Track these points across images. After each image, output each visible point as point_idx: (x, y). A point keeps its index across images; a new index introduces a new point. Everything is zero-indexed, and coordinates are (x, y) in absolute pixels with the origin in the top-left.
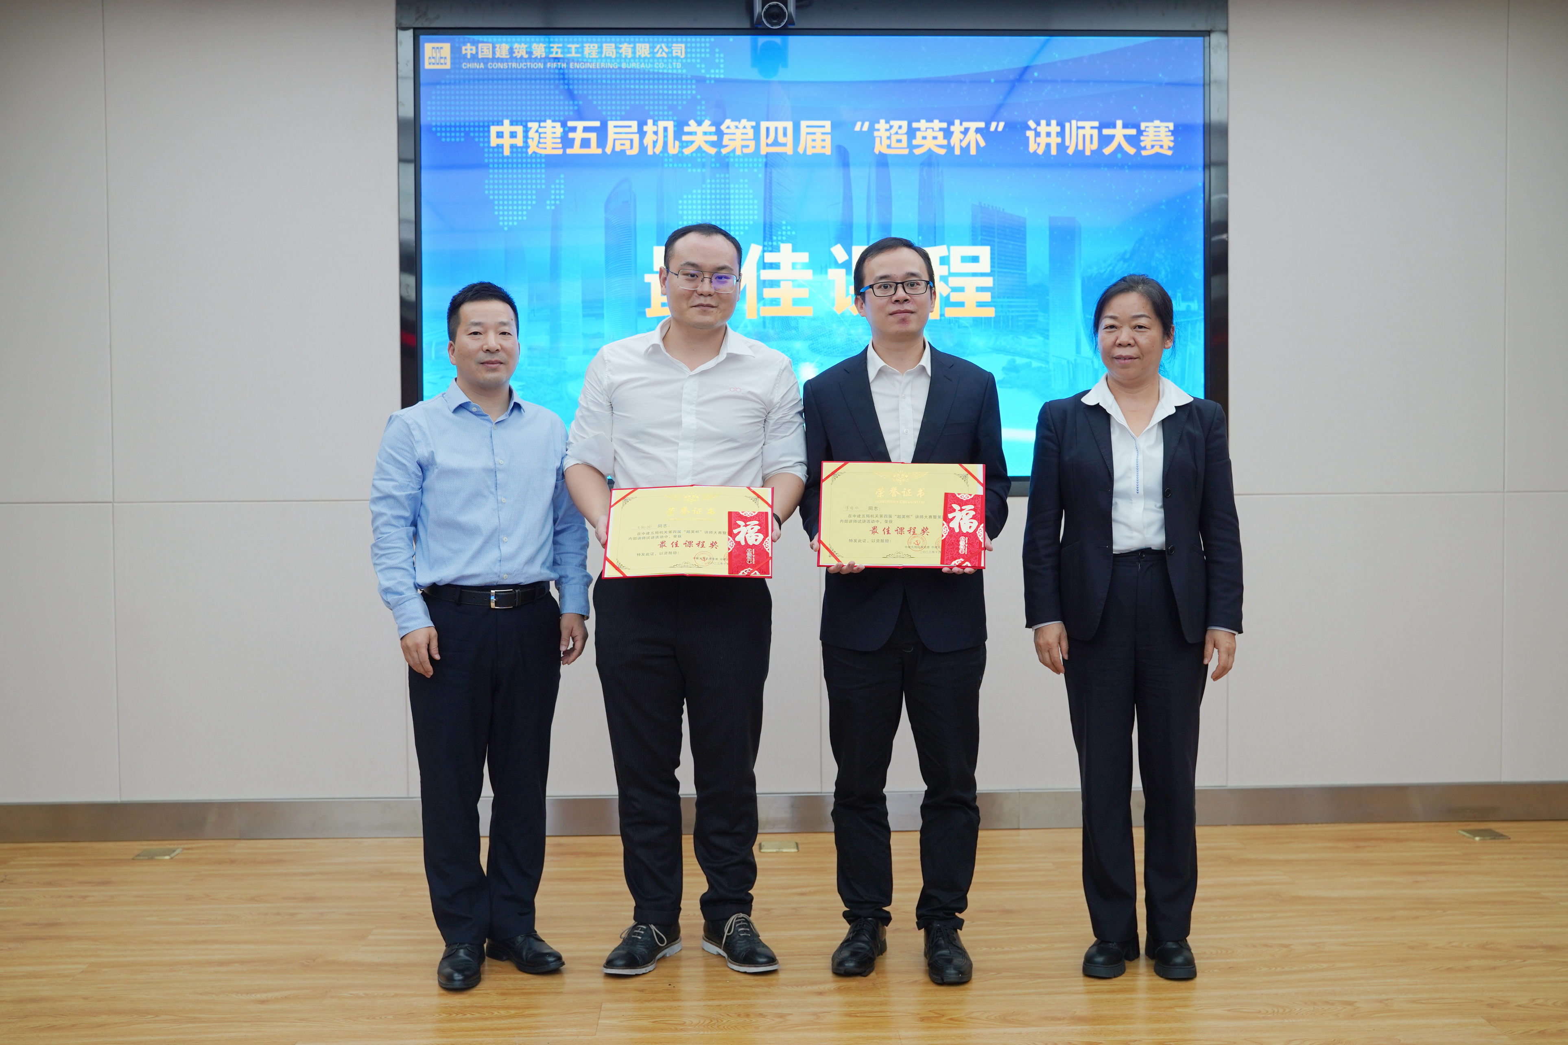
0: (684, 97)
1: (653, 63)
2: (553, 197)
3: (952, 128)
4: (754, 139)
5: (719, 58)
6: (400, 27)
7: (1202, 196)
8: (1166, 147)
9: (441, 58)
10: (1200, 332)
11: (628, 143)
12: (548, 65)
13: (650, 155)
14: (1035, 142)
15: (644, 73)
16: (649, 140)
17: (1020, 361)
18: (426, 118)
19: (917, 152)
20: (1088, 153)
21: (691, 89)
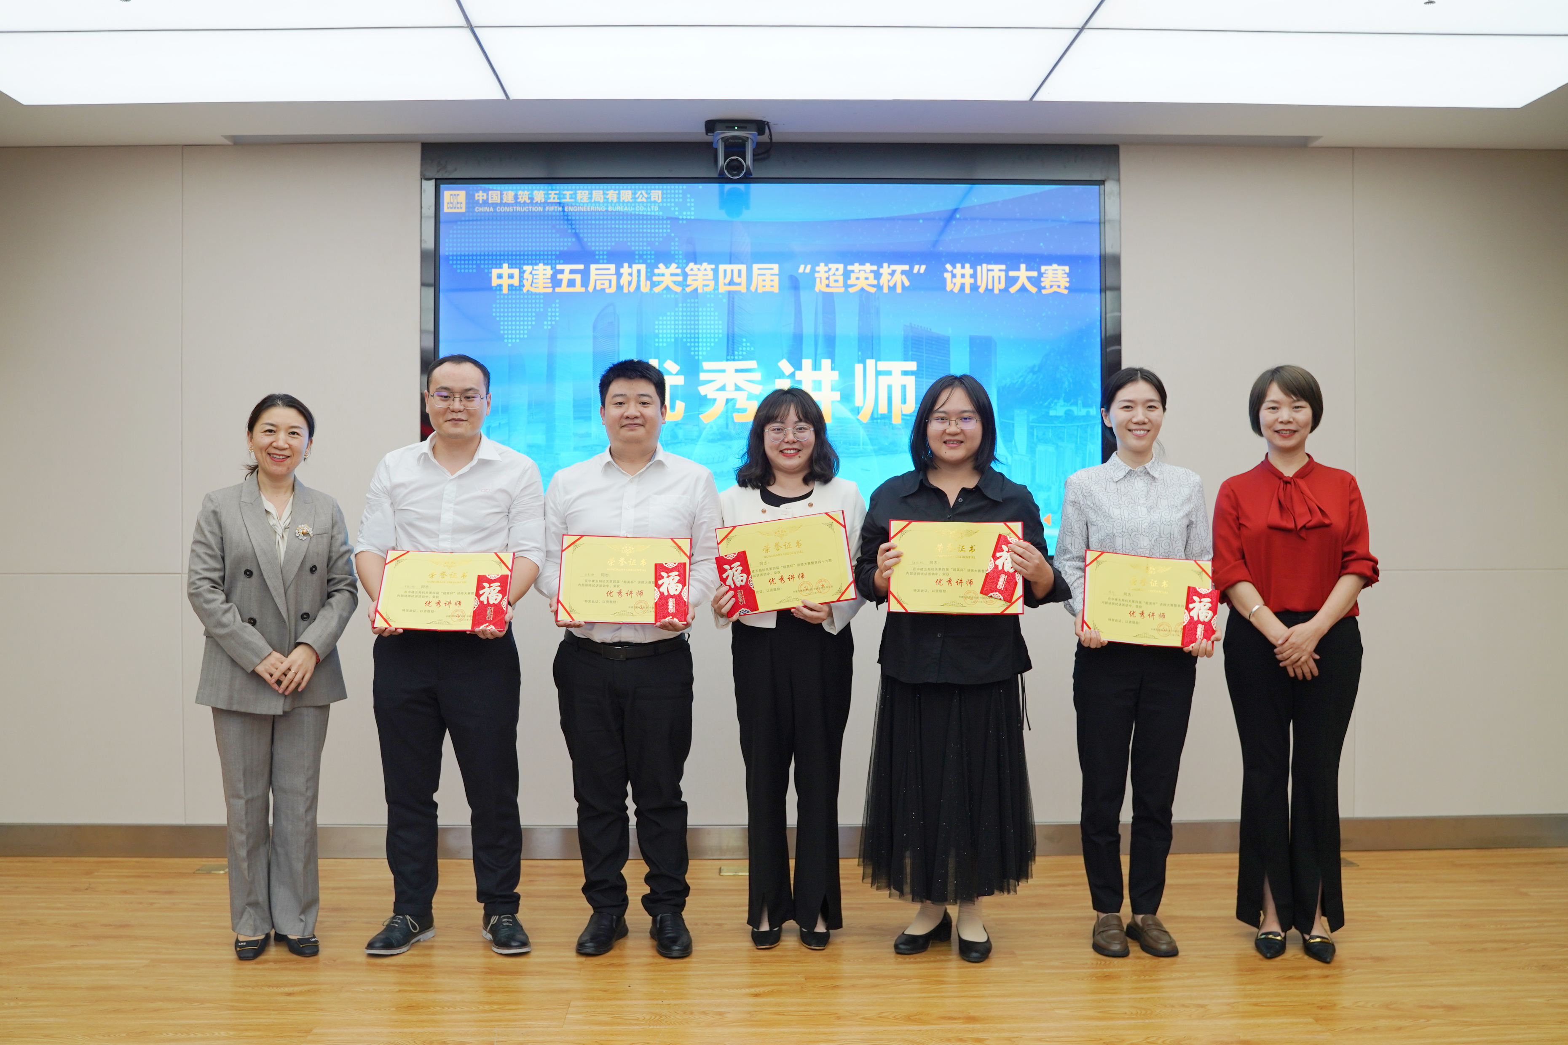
0: (661, 235)
1: (635, 207)
2: (549, 318)
3: (881, 271)
4: (713, 280)
5: (691, 202)
6: (425, 178)
9: (458, 203)
10: (1098, 434)
11: (607, 283)
13: (626, 293)
14: (952, 282)
15: (627, 215)
16: (624, 280)
18: (444, 251)
20: (996, 291)
21: (667, 228)
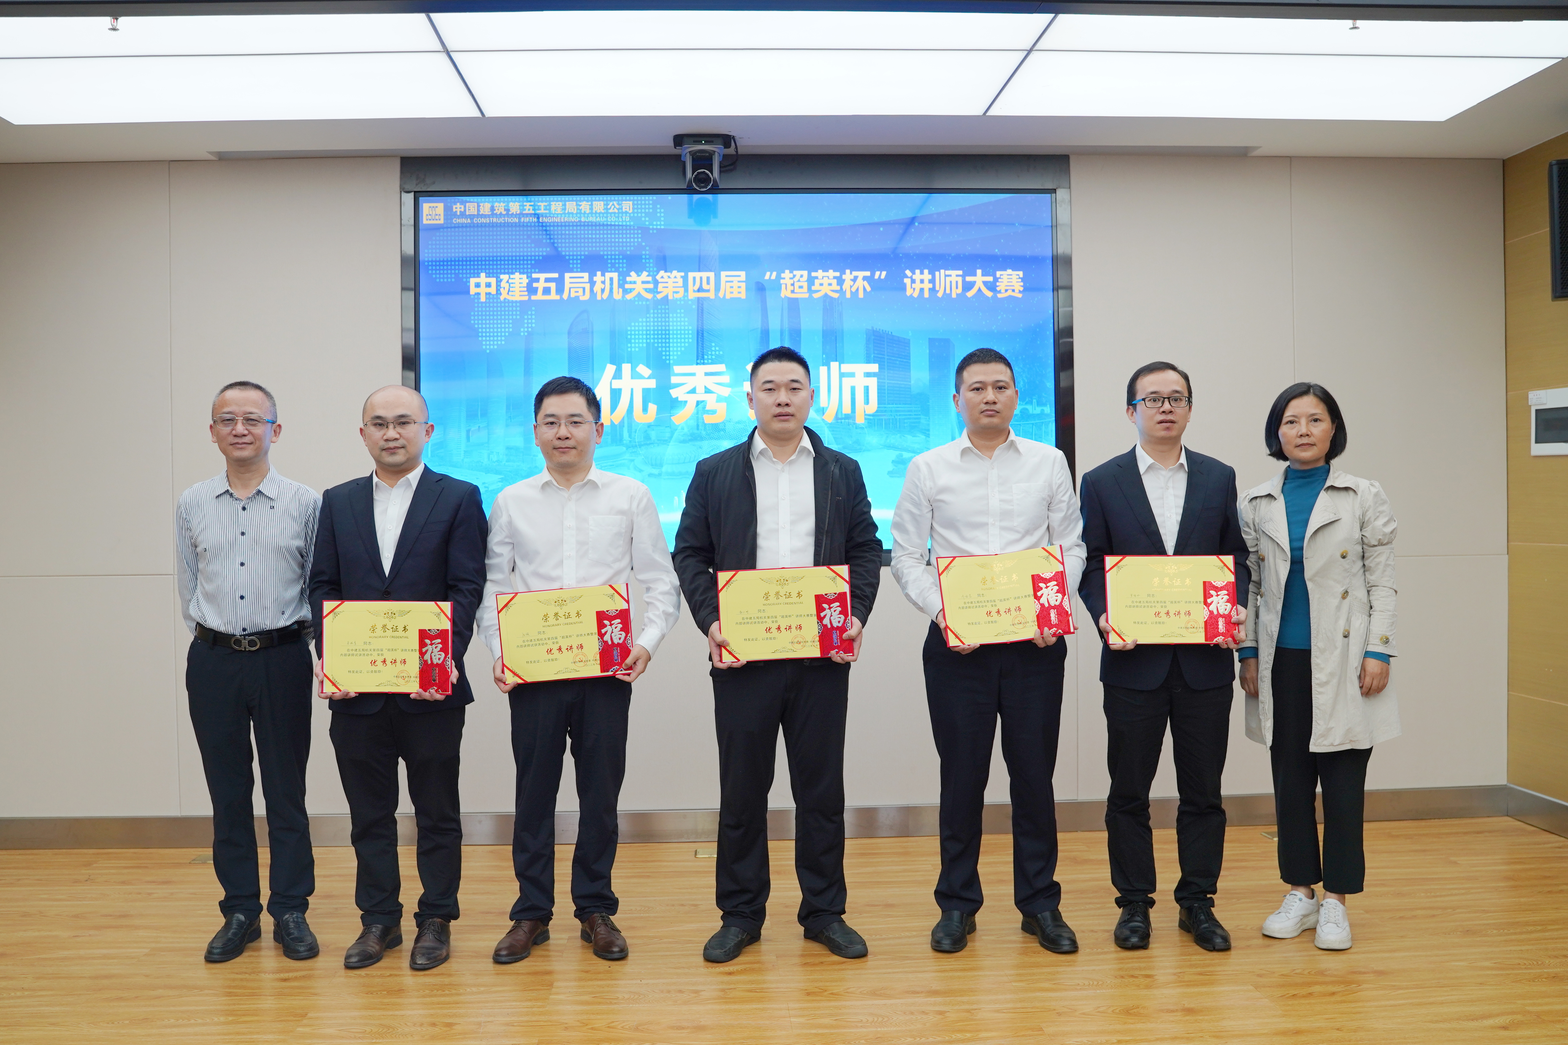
0: (632, 244)
1: (607, 217)
2: (526, 325)
3: (844, 277)
4: (683, 287)
5: (660, 212)
6: (404, 190)
7: (1052, 321)
8: (1017, 291)
9: (436, 215)
10: (1052, 431)
11: (581, 290)
12: (522, 220)
13: (599, 300)
14: (911, 287)
15: (600, 225)
16: (598, 288)
17: (906, 455)
19: (816, 296)
20: (954, 296)
21: (638, 238)
